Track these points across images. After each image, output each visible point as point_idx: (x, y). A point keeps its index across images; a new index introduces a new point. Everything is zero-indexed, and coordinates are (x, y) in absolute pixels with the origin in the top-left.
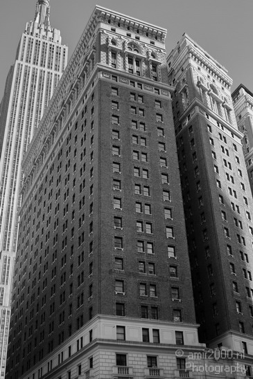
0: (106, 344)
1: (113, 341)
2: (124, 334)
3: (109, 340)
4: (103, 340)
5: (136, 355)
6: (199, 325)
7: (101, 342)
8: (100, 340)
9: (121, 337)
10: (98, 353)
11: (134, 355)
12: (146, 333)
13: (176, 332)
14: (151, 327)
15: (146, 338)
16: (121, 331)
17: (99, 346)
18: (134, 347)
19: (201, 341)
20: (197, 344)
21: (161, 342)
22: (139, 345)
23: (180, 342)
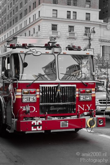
0: (47, 19)
1: (50, 18)
2: (57, 14)
3: (48, 17)
4: (45, 17)
5: (62, 25)
6: (100, 10)
7: (44, 18)
8: (43, 17)
9: (55, 15)
10: (42, 24)
11: (61, 25)
12: (69, 13)
13: (86, 13)
14: (72, 10)
15: (69, 17)
16: (55, 12)
17: (42, 20)
18: (62, 21)
19: (100, 18)
20: (98, 20)
21: (77, 19)
22: (64, 20)
23: (88, 19)
